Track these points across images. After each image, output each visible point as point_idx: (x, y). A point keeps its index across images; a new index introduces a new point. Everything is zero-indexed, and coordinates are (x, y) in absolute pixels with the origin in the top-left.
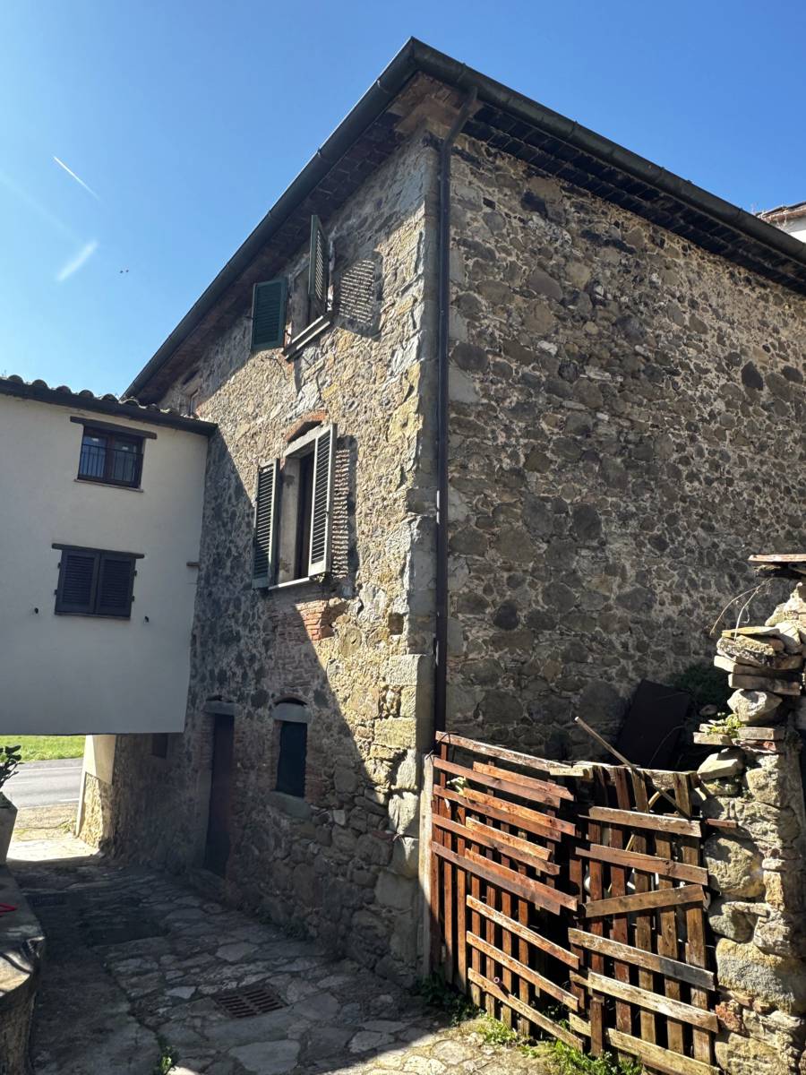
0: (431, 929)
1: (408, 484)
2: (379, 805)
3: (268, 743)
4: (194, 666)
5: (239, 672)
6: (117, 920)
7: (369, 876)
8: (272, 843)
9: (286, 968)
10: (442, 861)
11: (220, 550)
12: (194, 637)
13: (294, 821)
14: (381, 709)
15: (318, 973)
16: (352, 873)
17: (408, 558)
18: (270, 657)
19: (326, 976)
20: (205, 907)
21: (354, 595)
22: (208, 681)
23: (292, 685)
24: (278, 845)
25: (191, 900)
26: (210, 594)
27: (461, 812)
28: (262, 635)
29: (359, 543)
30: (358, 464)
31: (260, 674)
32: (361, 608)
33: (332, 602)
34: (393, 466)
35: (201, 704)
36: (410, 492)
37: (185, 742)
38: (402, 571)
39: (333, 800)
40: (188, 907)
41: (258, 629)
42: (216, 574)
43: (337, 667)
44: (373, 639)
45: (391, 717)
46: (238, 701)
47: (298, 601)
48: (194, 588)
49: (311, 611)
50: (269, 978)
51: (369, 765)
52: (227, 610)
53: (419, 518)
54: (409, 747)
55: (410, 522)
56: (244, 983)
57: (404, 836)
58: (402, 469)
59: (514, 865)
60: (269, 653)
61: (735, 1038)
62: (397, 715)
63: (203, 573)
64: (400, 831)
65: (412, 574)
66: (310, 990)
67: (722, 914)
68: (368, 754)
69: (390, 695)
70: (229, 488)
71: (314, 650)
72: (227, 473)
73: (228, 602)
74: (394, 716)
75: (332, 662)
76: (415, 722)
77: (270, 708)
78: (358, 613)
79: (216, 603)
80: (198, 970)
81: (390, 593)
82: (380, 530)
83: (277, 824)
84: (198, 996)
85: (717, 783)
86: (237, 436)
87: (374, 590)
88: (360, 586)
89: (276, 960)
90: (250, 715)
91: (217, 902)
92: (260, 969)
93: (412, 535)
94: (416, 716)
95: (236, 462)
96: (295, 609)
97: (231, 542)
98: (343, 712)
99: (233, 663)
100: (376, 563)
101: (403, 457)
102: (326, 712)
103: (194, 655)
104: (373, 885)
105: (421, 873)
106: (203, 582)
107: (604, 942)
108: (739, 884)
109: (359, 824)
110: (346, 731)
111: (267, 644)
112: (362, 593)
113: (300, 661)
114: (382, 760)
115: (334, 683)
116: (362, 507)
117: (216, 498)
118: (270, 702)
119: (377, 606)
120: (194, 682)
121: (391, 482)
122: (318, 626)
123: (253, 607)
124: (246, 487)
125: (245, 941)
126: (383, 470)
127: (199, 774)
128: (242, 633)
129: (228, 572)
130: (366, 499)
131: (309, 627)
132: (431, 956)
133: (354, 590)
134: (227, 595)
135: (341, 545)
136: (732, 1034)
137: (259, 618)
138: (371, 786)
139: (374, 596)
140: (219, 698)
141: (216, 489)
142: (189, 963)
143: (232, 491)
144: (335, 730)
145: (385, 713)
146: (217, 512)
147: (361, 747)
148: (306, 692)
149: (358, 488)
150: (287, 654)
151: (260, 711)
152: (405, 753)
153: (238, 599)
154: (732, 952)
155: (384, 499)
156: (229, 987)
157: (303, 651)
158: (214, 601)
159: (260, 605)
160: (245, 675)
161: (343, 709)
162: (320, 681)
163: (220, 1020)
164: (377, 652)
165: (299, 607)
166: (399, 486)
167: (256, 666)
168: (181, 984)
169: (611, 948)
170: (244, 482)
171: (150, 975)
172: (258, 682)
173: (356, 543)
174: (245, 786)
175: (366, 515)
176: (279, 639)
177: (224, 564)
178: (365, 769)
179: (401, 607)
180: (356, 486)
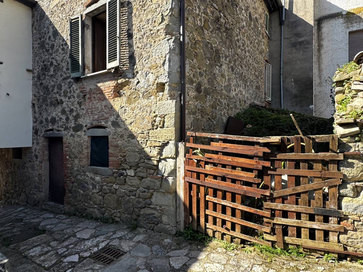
0: (184, 211)
1: (166, 22)
2: (154, 165)
3: (84, 147)
4: (35, 117)
5: (64, 117)
6: (15, 230)
7: (149, 194)
8: (91, 187)
9: (114, 236)
10: (190, 184)
11: (46, 63)
12: (33, 104)
13: (103, 177)
14: (153, 125)
15: (130, 236)
16: (139, 194)
17: (168, 57)
18: (83, 109)
19: (135, 236)
20: (56, 217)
21: (134, 76)
22: (45, 123)
23: (97, 120)
24: (94, 187)
25: (48, 215)
26: (41, 84)
27: (202, 164)
28: (77, 100)
29: (136, 52)
30: (133, 14)
31: (77, 117)
32: (138, 82)
33: (120, 81)
34: (156, 14)
35: (41, 134)
36: (167, 25)
37: (33, 150)
38: (164, 64)
39: (126, 166)
40: (48, 218)
41: (74, 97)
42: (44, 74)
43: (125, 110)
44: (147, 95)
45: (159, 128)
46: (64, 130)
47: (99, 82)
48: (31, 82)
49: (107, 87)
50: (109, 242)
51: (147, 150)
52: (53, 91)
53: (173, 38)
54: (171, 140)
55: (168, 40)
56: (100, 247)
57: (168, 177)
58: (162, 15)
59: (234, 181)
60: (82, 107)
61: (350, 233)
62: (163, 127)
63: (36, 75)
64: (166, 175)
65: (169, 64)
66: (132, 244)
67: (347, 188)
68: (146, 145)
69: (158, 119)
70: (48, 32)
71: (110, 103)
72: (46, 26)
73: (53, 87)
74: (161, 128)
75: (122, 108)
76: (174, 129)
77: (85, 131)
78: (137, 85)
79: (46, 88)
80: (73, 246)
81: (156, 74)
82: (149, 46)
83: (93, 179)
84: (82, 259)
85: (349, 138)
86: (51, 7)
87: (146, 73)
88: (137, 72)
89: (107, 233)
90: (72, 135)
91: (61, 214)
92: (102, 239)
93: (170, 46)
94: (175, 126)
95: (51, 19)
96: (97, 86)
97: (53, 58)
98: (130, 129)
99: (59, 114)
100: (147, 61)
101: (162, 9)
102: (119, 130)
103: (35, 112)
104: (151, 198)
105: (178, 190)
106: (36, 79)
107: (283, 205)
108: (358, 176)
109: (142, 174)
110: (132, 136)
111: (80, 104)
112: (138, 75)
113: (102, 109)
114: (154, 147)
115: (123, 117)
116: (136, 35)
117: (40, 39)
118: (85, 128)
119: (148, 80)
120: (35, 124)
121: (155, 22)
122: (112, 93)
123: (70, 88)
124: (60, 32)
125: (86, 228)
126: (150, 17)
127: (43, 164)
128: (64, 100)
129: (52, 73)
130: (139, 31)
131: (106, 94)
132: (185, 221)
133: (134, 74)
134: (53, 84)
135: (124, 54)
136: (349, 231)
137: (74, 92)
138: (149, 158)
139: (146, 76)
140: (52, 130)
141: (40, 34)
142: (66, 243)
143: (51, 34)
144: (125, 137)
145: (155, 127)
146: (42, 45)
147: (142, 143)
148: (106, 122)
149: (134, 27)
150: (93, 107)
151: (79, 133)
152: (168, 143)
153: (60, 85)
154: (351, 202)
155: (151, 30)
156: (95, 251)
157: (103, 105)
158: (44, 87)
159: (75, 86)
160: (67, 119)
161: (130, 127)
162: (115, 116)
163: (101, 268)
164: (150, 101)
165: (99, 85)
166: (160, 23)
167: (74, 114)
168: (70, 255)
169: (288, 208)
170: (58, 29)
171: (50, 254)
172: (76, 120)
173: (134, 53)
174: (72, 166)
175: (140, 39)
176: (87, 101)
177: (49, 69)
178: (145, 152)
179: (164, 79)
180: (132, 25)
